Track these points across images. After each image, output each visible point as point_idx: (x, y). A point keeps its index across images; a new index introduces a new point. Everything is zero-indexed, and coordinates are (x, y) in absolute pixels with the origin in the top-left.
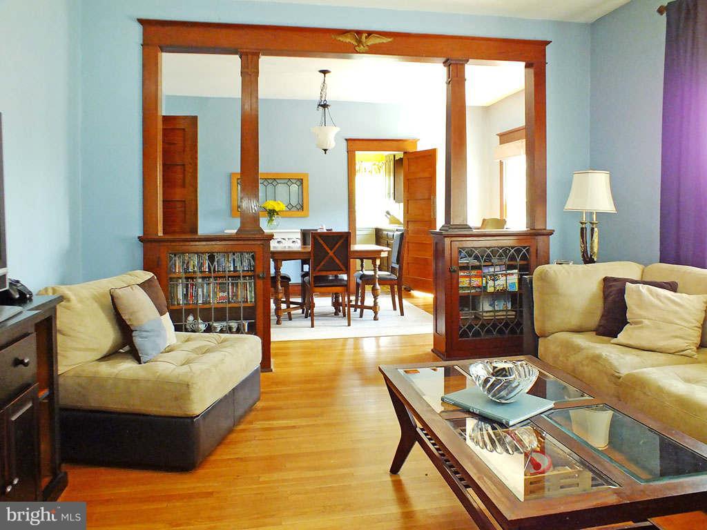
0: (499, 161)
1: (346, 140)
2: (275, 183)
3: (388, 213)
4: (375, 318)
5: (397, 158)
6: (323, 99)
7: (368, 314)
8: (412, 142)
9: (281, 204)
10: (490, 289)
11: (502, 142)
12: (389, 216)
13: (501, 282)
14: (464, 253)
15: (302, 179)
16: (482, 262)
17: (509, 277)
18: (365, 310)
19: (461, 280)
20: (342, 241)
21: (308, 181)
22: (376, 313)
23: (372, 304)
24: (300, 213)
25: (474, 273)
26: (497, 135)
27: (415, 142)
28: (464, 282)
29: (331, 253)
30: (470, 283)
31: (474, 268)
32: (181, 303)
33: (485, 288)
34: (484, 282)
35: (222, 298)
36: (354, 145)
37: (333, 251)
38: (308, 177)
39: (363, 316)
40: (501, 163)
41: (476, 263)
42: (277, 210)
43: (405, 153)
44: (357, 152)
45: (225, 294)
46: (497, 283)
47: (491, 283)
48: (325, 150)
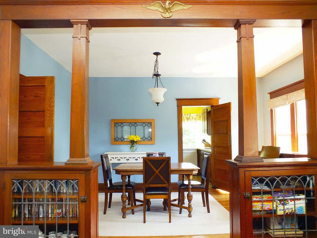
0: (270, 109)
1: (176, 99)
2: (135, 125)
3: (204, 140)
4: (190, 216)
5: (208, 111)
6: (156, 71)
7: (185, 212)
8: (216, 100)
9: (138, 137)
10: (280, 213)
11: (271, 98)
12: (204, 143)
13: (290, 206)
14: (256, 180)
15: (151, 123)
16: (273, 188)
17: (297, 202)
18: (183, 209)
19: (254, 204)
20: (164, 164)
21: (154, 123)
22: (190, 212)
23: (187, 206)
24: (150, 142)
25: (266, 197)
26: (268, 93)
27: (217, 100)
28: (257, 206)
29: (157, 172)
30: (262, 207)
31: (265, 193)
32: (27, 217)
33: (275, 211)
34: (275, 206)
35: (59, 214)
36: (181, 102)
37: (158, 170)
38: (154, 122)
39: (182, 213)
40: (272, 111)
41: (266, 188)
42: (135, 140)
43: (212, 106)
44: (183, 107)
45: (60, 211)
46: (286, 207)
47: (281, 207)
48: (158, 103)
